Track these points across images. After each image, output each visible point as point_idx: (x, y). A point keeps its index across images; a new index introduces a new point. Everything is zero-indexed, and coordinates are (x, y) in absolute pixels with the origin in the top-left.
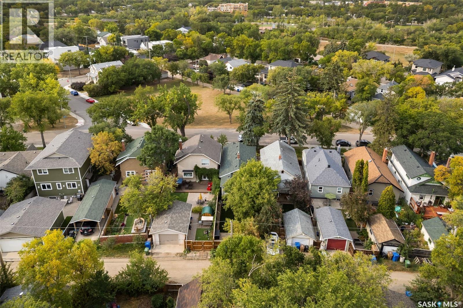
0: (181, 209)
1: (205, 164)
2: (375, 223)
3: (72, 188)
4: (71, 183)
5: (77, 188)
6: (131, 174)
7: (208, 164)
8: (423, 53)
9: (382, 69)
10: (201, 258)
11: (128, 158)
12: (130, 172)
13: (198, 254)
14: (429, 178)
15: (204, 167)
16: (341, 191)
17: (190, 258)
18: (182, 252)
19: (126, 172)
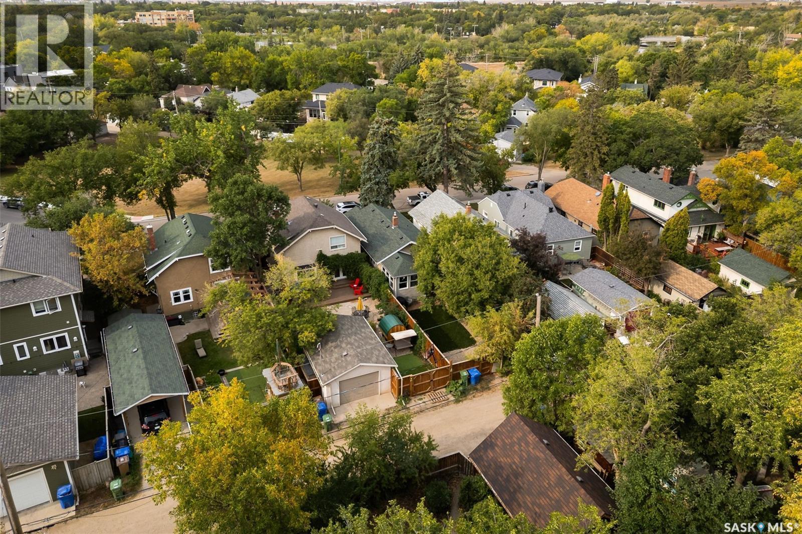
0: (352, 326)
1: (336, 247)
2: (670, 275)
3: (57, 349)
4: (54, 337)
5: (69, 347)
6: (182, 296)
7: (343, 245)
8: (532, 62)
9: (501, 81)
10: (437, 404)
11: (177, 259)
12: (181, 291)
13: (426, 398)
14: (692, 201)
15: (336, 253)
16: (580, 247)
17: (416, 409)
18: (395, 404)
19: (172, 293)
